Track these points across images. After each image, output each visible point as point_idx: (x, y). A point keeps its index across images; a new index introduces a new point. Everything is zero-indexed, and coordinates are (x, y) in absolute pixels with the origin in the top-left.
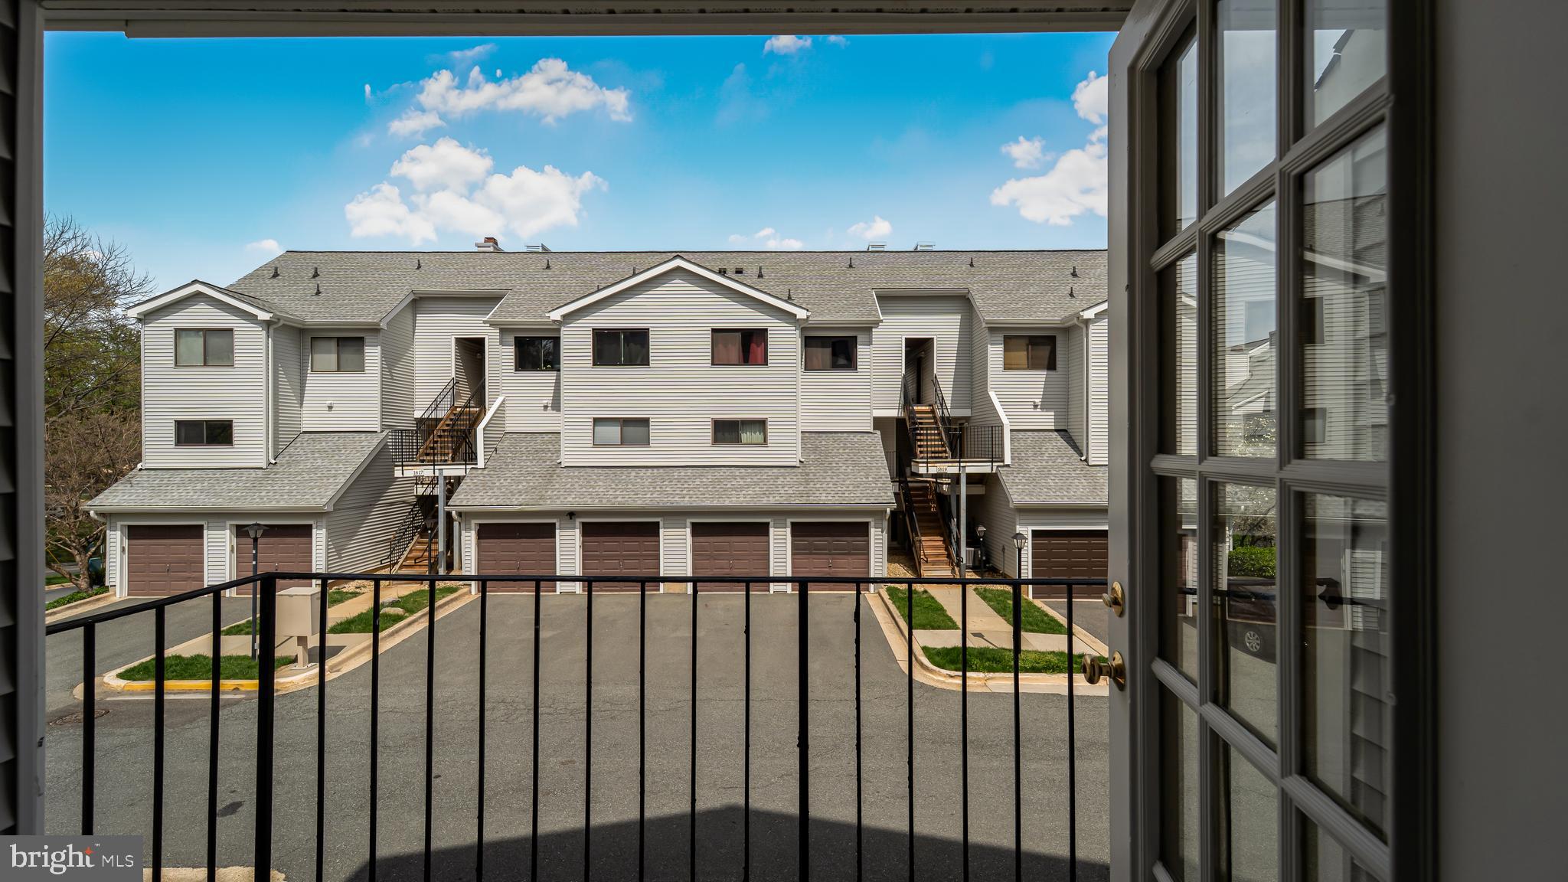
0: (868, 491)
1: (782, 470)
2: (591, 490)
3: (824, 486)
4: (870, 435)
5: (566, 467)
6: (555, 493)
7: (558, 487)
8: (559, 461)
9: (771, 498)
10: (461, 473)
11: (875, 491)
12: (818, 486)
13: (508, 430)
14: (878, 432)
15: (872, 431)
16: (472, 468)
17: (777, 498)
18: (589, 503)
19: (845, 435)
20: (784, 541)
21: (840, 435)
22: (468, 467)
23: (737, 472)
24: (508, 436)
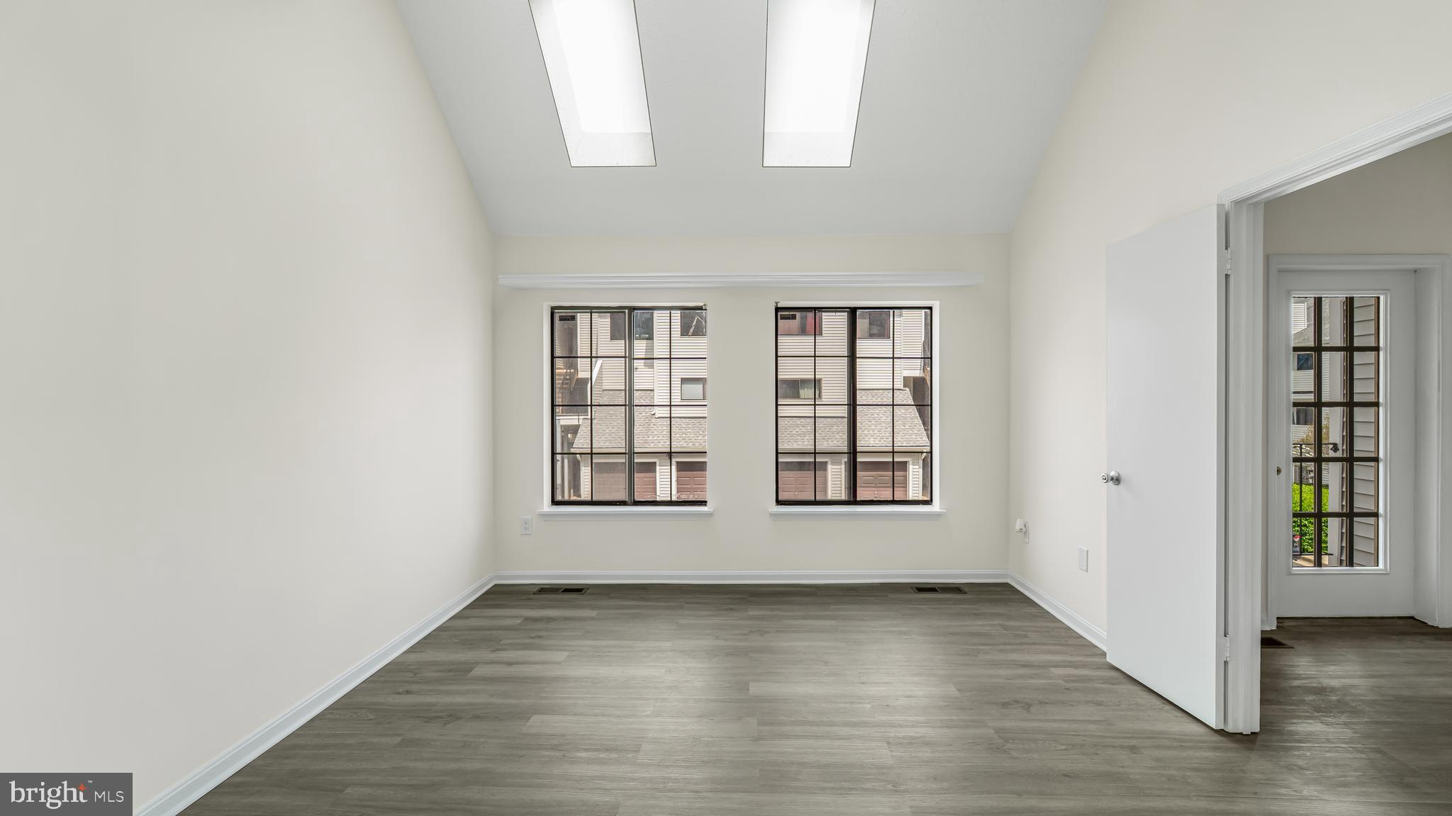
0: (907, 437)
1: (834, 420)
2: (684, 435)
3: (871, 432)
4: (901, 391)
5: (659, 418)
6: (655, 438)
7: (656, 433)
8: (653, 413)
9: (830, 442)
10: (575, 422)
11: (912, 437)
12: (866, 432)
13: (605, 387)
14: (908, 389)
15: (902, 388)
16: (584, 419)
17: (835, 442)
18: (685, 446)
19: (881, 391)
20: (839, 476)
21: (876, 391)
22: (580, 417)
23: (798, 421)
24: (605, 392)
